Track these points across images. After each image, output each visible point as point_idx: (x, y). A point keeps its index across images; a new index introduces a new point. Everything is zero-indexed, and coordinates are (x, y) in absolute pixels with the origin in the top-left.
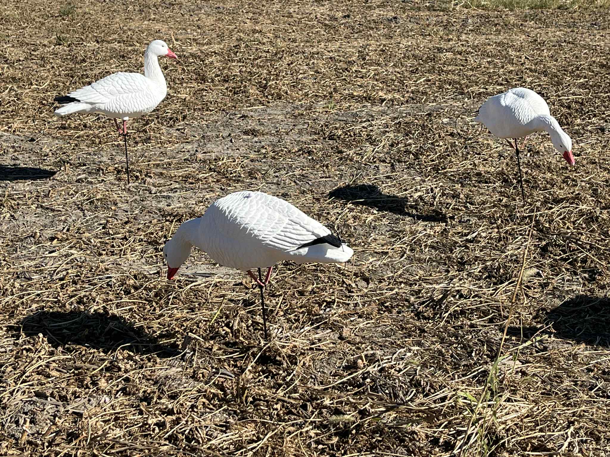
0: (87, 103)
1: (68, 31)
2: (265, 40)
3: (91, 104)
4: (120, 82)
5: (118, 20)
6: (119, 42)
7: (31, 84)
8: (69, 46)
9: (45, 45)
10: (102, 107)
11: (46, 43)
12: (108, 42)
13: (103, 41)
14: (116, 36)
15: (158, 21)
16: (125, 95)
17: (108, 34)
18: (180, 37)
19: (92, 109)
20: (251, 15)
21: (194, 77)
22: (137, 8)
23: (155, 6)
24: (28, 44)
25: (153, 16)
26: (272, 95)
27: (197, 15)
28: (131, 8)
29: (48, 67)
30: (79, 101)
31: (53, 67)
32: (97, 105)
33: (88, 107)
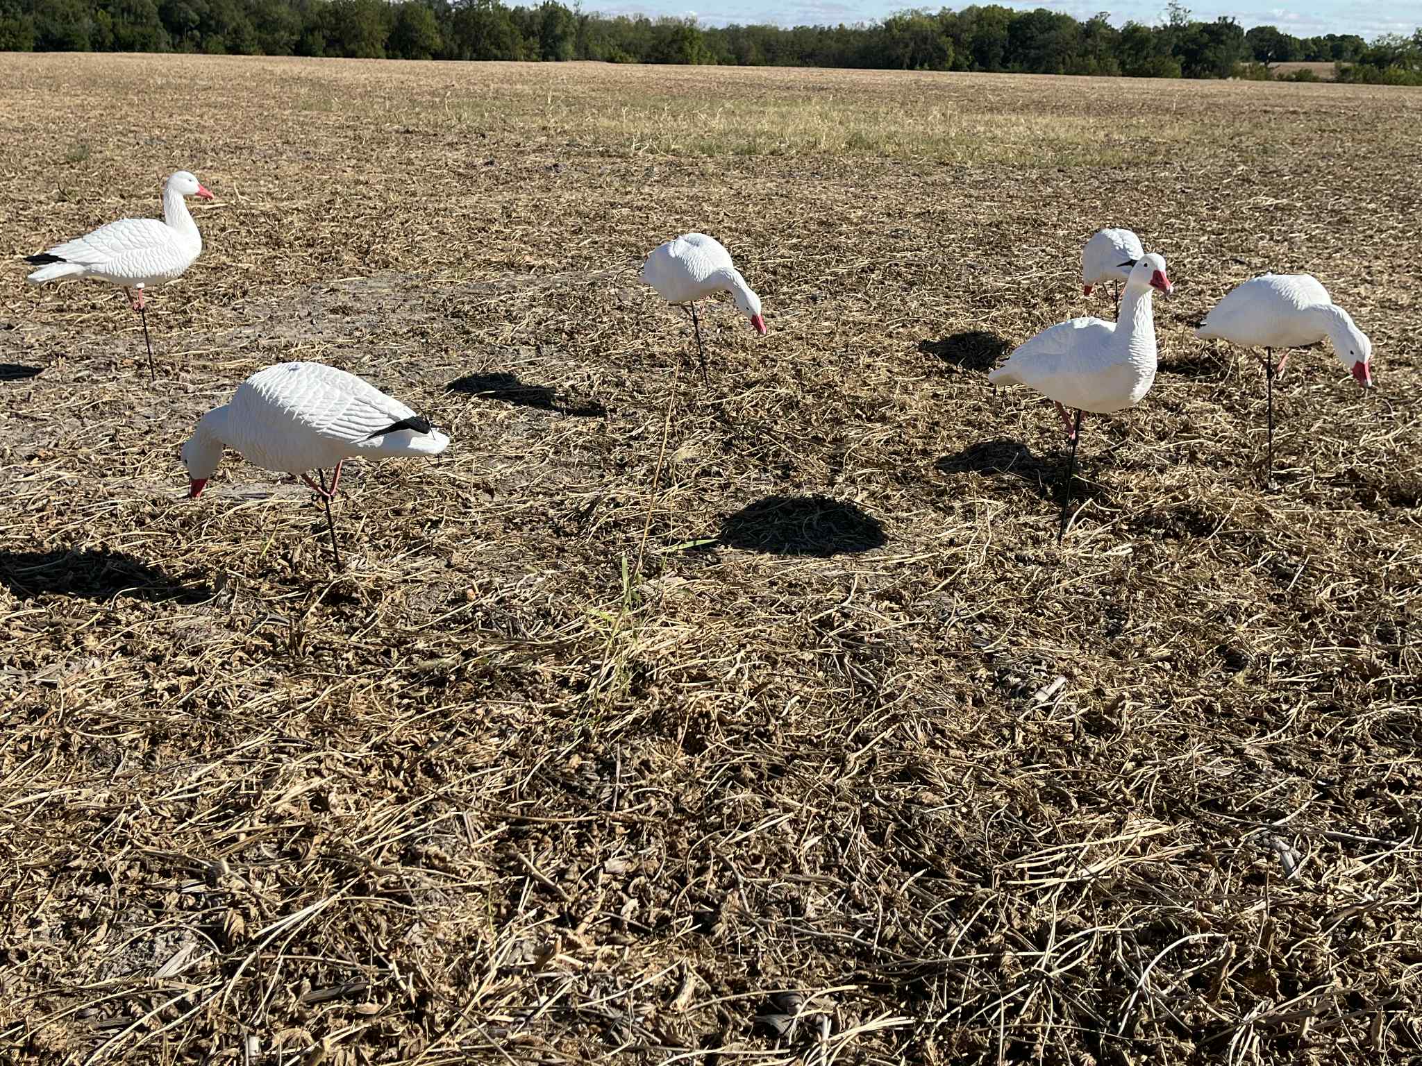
0: (76, 263)
1: (78, 183)
2: (372, 194)
3: (84, 264)
4: (126, 232)
5: (156, 168)
6: (156, 197)
7: (14, 253)
8: (79, 202)
9: (41, 202)
10: (101, 268)
11: (42, 198)
12: (140, 198)
13: (131, 196)
14: (151, 189)
15: (216, 169)
16: (135, 251)
17: (140, 187)
18: (247, 190)
19: (86, 272)
20: (354, 162)
21: (264, 240)
22: (187, 154)
23: (213, 150)
24: (14, 201)
25: (209, 164)
26: (376, 262)
27: (276, 162)
28: (177, 152)
29: (43, 230)
30: (64, 260)
31: (51, 231)
32: (93, 267)
33: (79, 270)
